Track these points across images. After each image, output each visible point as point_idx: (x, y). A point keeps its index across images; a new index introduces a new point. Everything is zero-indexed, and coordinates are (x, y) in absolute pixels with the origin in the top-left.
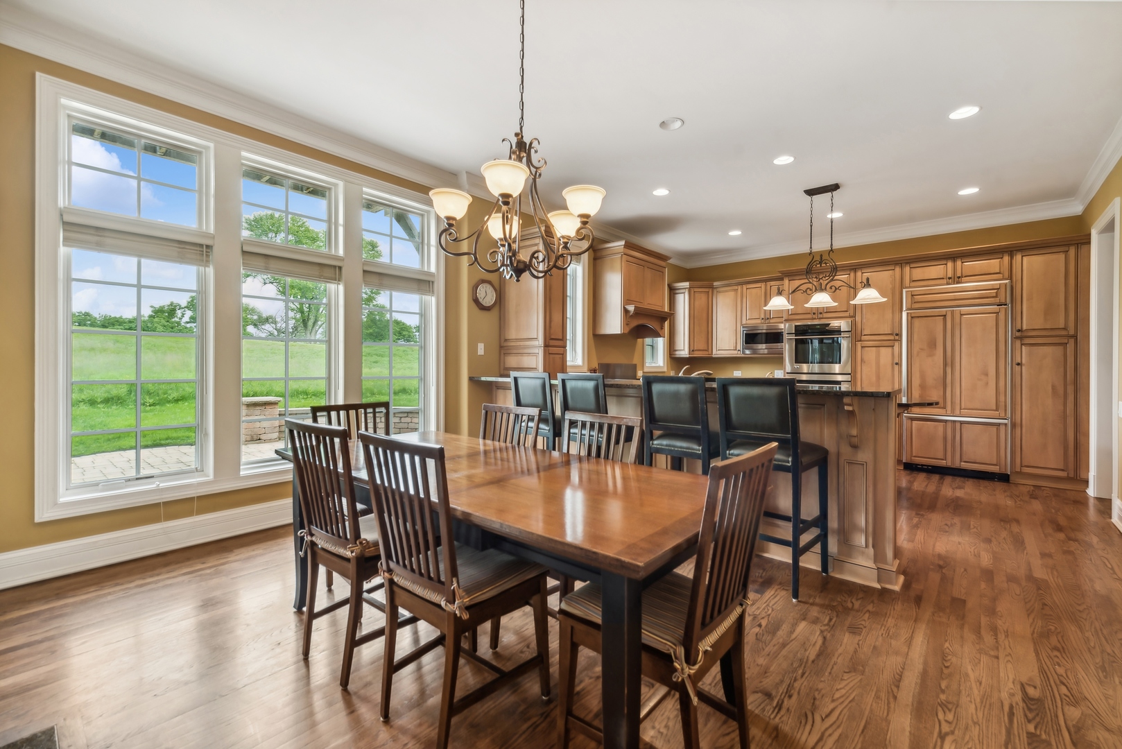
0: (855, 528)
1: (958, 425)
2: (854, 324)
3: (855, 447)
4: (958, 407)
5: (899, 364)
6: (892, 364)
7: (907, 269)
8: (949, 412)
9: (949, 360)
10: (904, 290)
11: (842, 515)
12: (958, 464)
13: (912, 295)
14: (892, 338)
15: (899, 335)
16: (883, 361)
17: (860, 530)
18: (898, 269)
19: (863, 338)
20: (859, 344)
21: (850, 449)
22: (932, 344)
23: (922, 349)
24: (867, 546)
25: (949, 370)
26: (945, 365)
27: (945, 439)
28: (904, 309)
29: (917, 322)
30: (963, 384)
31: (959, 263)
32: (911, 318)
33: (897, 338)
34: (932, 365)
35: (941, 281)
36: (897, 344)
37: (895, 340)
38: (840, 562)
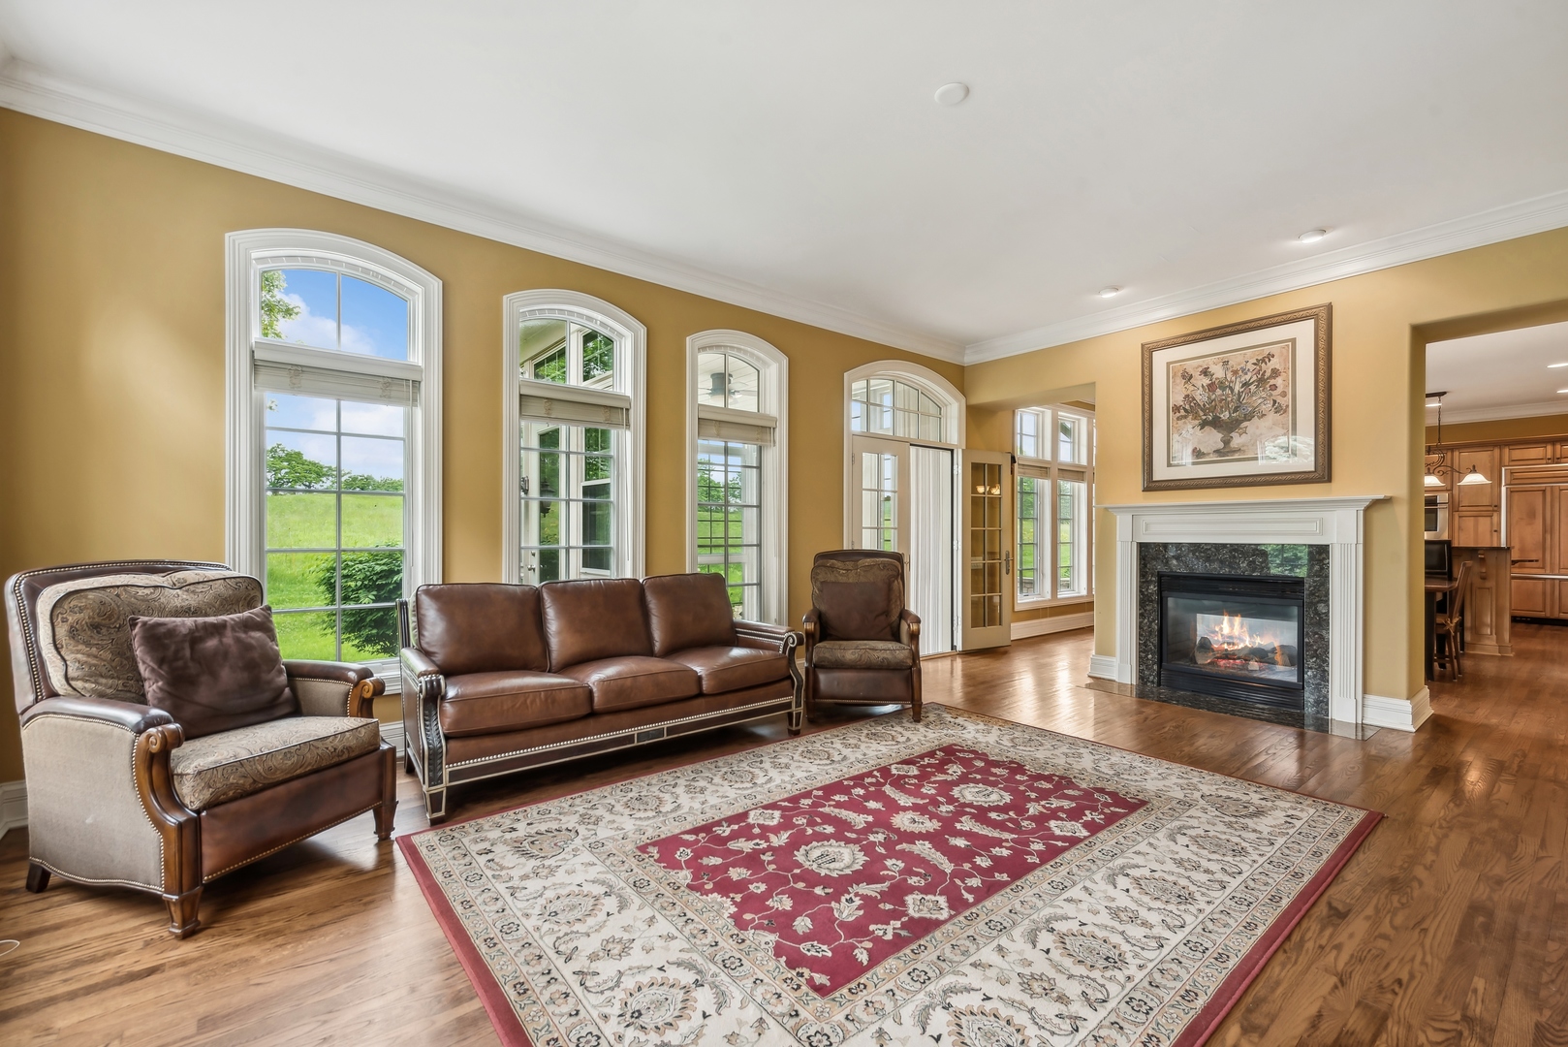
0: (1483, 624)
1: (1557, 582)
2: (1452, 497)
3: (1484, 578)
4: (1557, 567)
5: (1498, 531)
6: (1491, 531)
7: (1506, 450)
8: (1548, 572)
9: (1548, 528)
10: (1503, 469)
11: (1474, 618)
12: (1556, 615)
13: (1512, 473)
14: (1491, 508)
15: (1498, 507)
16: (1480, 529)
17: (1488, 626)
18: (1497, 451)
19: (1460, 509)
20: (1456, 514)
21: (1480, 580)
22: (1532, 515)
23: (1522, 519)
24: (1491, 634)
25: (1548, 537)
26: (1545, 531)
27: (1544, 593)
28: (1503, 484)
29: (1516, 496)
30: (1562, 548)
31: (1558, 447)
32: (1510, 493)
33: (1496, 509)
34: (1532, 533)
35: (1541, 461)
36: (1495, 514)
37: (1493, 511)
38: (1473, 645)
